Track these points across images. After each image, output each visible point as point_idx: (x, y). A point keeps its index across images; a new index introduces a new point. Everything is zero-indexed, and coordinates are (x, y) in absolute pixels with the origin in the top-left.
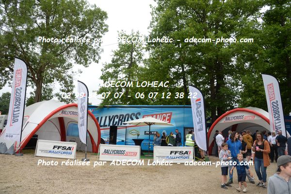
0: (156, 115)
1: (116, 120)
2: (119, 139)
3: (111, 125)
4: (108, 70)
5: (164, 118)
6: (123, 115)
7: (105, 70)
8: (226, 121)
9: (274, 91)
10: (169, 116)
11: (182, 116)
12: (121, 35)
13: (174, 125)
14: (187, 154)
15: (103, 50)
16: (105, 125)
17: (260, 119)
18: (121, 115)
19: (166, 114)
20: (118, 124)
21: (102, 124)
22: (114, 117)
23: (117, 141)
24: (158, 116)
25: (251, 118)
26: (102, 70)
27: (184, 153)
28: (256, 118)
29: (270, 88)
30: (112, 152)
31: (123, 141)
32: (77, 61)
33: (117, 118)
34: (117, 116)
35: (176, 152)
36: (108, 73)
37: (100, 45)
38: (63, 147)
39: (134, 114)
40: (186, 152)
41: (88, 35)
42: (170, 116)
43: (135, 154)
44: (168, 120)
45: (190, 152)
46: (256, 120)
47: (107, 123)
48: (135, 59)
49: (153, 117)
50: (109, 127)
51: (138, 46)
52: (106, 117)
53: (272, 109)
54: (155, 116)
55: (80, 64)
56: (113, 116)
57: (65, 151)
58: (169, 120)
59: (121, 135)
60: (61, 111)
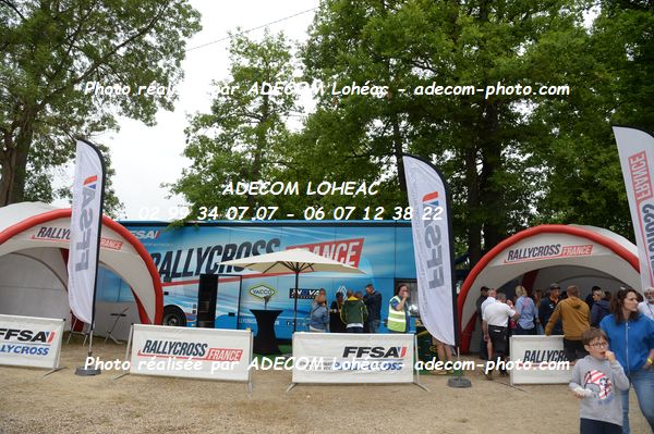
0: (322, 246)
1: (217, 259)
2: (223, 310)
3: (203, 271)
4: (201, 132)
5: (343, 254)
6: (233, 246)
7: (195, 131)
8: (511, 262)
9: (648, 175)
10: (354, 248)
11: (390, 247)
12: (236, 42)
13: (367, 271)
14: (396, 355)
15: (182, 75)
16: (186, 273)
17: (609, 253)
18: (228, 247)
19: (348, 242)
20: (221, 271)
21: (180, 269)
22: (211, 252)
23: (218, 313)
24: (327, 247)
25: (580, 251)
26: (186, 132)
27: (385, 352)
28: (597, 251)
29: (639, 164)
30: (167, 350)
31: (231, 314)
32: (126, 109)
33: (219, 254)
34: (219, 248)
35: (361, 351)
36: (204, 140)
37: (178, 64)
38: (22, 334)
39: (262, 243)
40: (394, 352)
41: (147, 38)
42: (358, 249)
43: (237, 355)
44: (352, 259)
45: (404, 349)
46: (596, 257)
47: (193, 267)
48: (275, 105)
49: (312, 251)
50: (198, 278)
51: (282, 73)
52: (191, 252)
53: (645, 224)
54: (317, 248)
55: (136, 117)
56: (209, 248)
57: (28, 344)
58: (355, 259)
59: (227, 297)
60: (37, 229)
